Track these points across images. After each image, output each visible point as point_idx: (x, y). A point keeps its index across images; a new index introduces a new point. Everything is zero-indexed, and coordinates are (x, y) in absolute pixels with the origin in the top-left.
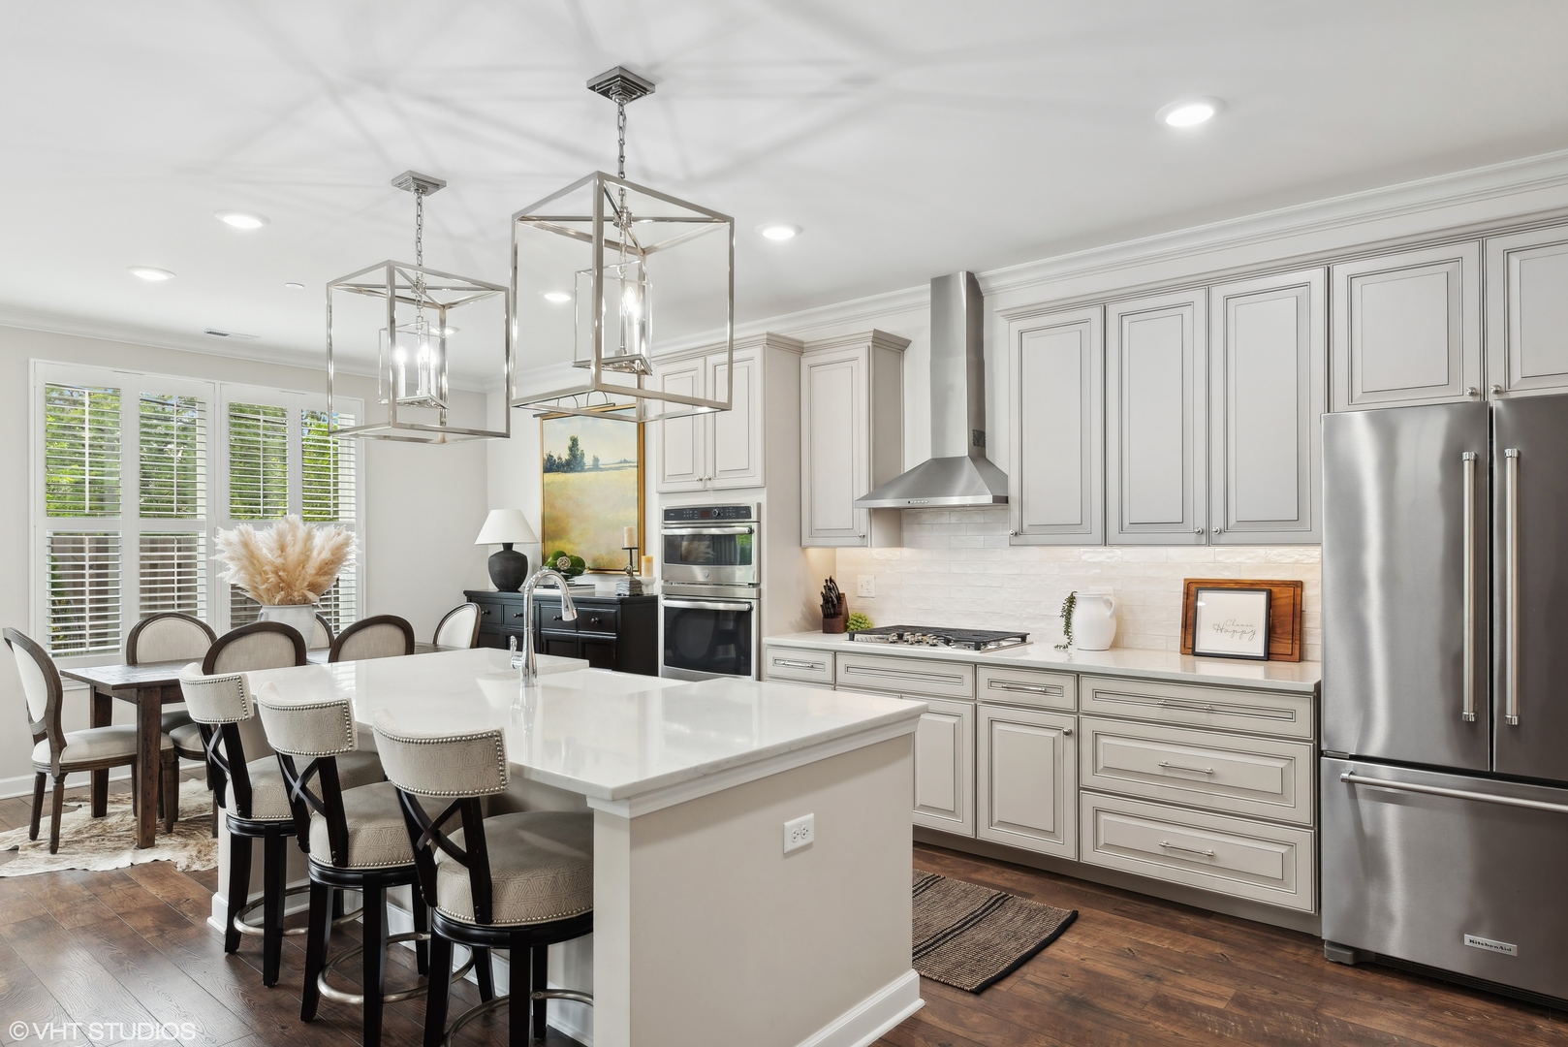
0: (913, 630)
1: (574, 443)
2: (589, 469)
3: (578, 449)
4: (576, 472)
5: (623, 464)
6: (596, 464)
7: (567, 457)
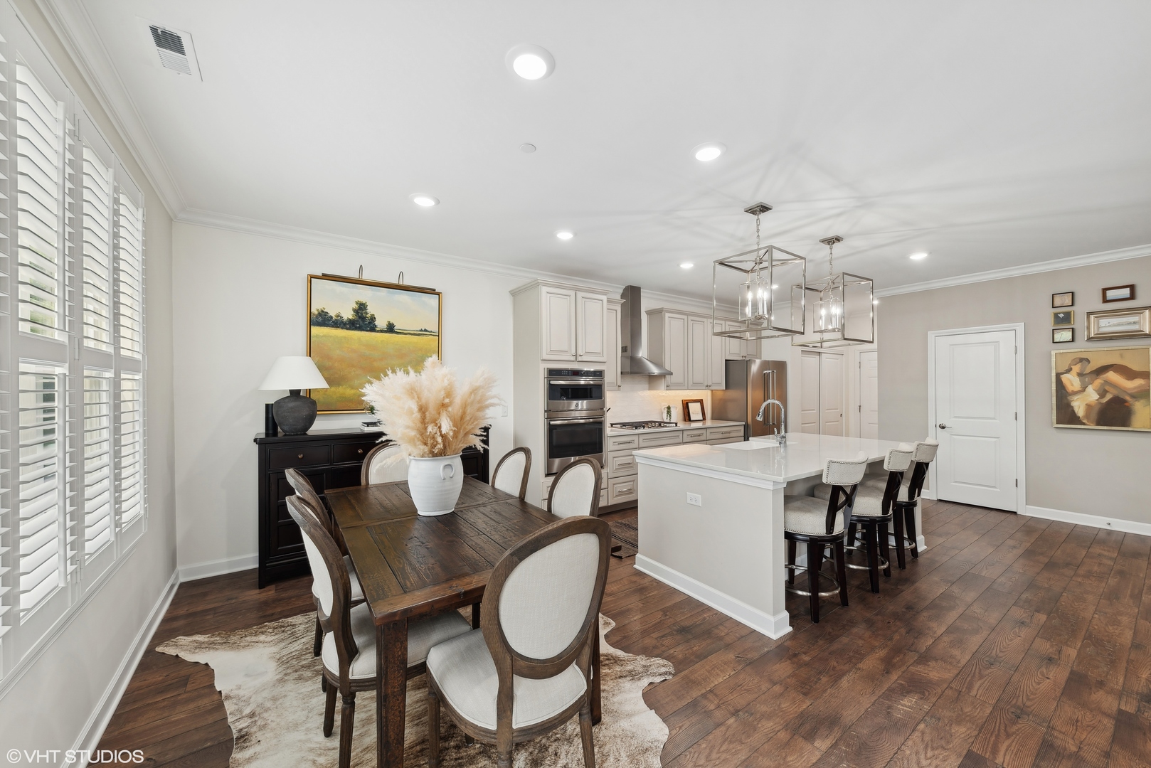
1: (361, 308)
2: (382, 331)
3: (367, 313)
4: (364, 330)
5: (423, 333)
6: (391, 329)
7: (351, 317)
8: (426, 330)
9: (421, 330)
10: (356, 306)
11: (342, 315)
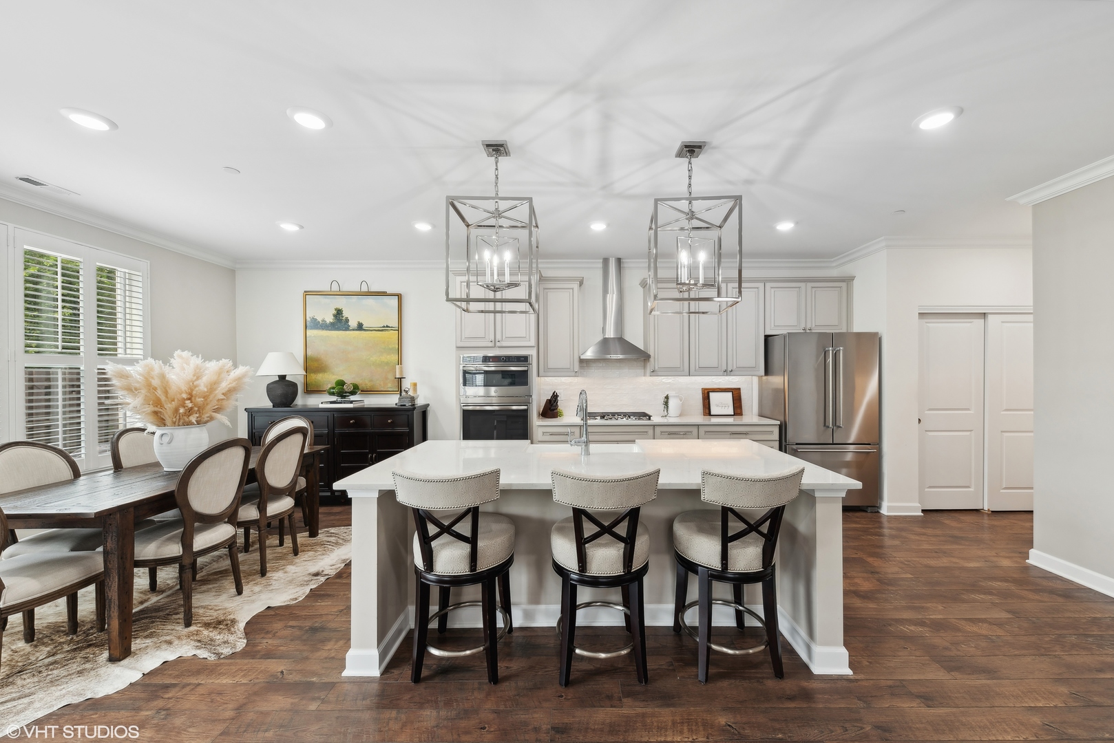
0: (608, 414)
1: (339, 312)
2: (353, 330)
3: (343, 317)
4: (341, 330)
5: (386, 328)
6: (360, 327)
7: (332, 321)
8: (387, 326)
9: (384, 327)
10: (335, 312)
11: (326, 319)
